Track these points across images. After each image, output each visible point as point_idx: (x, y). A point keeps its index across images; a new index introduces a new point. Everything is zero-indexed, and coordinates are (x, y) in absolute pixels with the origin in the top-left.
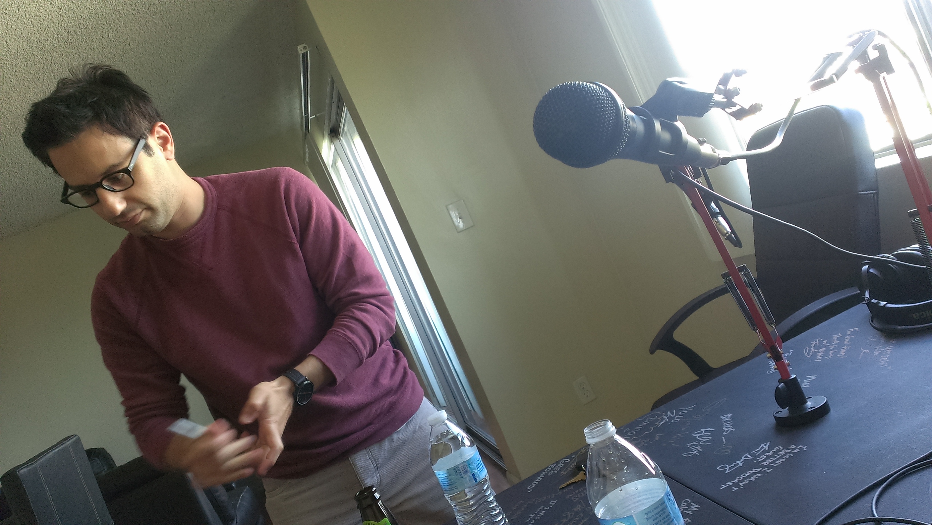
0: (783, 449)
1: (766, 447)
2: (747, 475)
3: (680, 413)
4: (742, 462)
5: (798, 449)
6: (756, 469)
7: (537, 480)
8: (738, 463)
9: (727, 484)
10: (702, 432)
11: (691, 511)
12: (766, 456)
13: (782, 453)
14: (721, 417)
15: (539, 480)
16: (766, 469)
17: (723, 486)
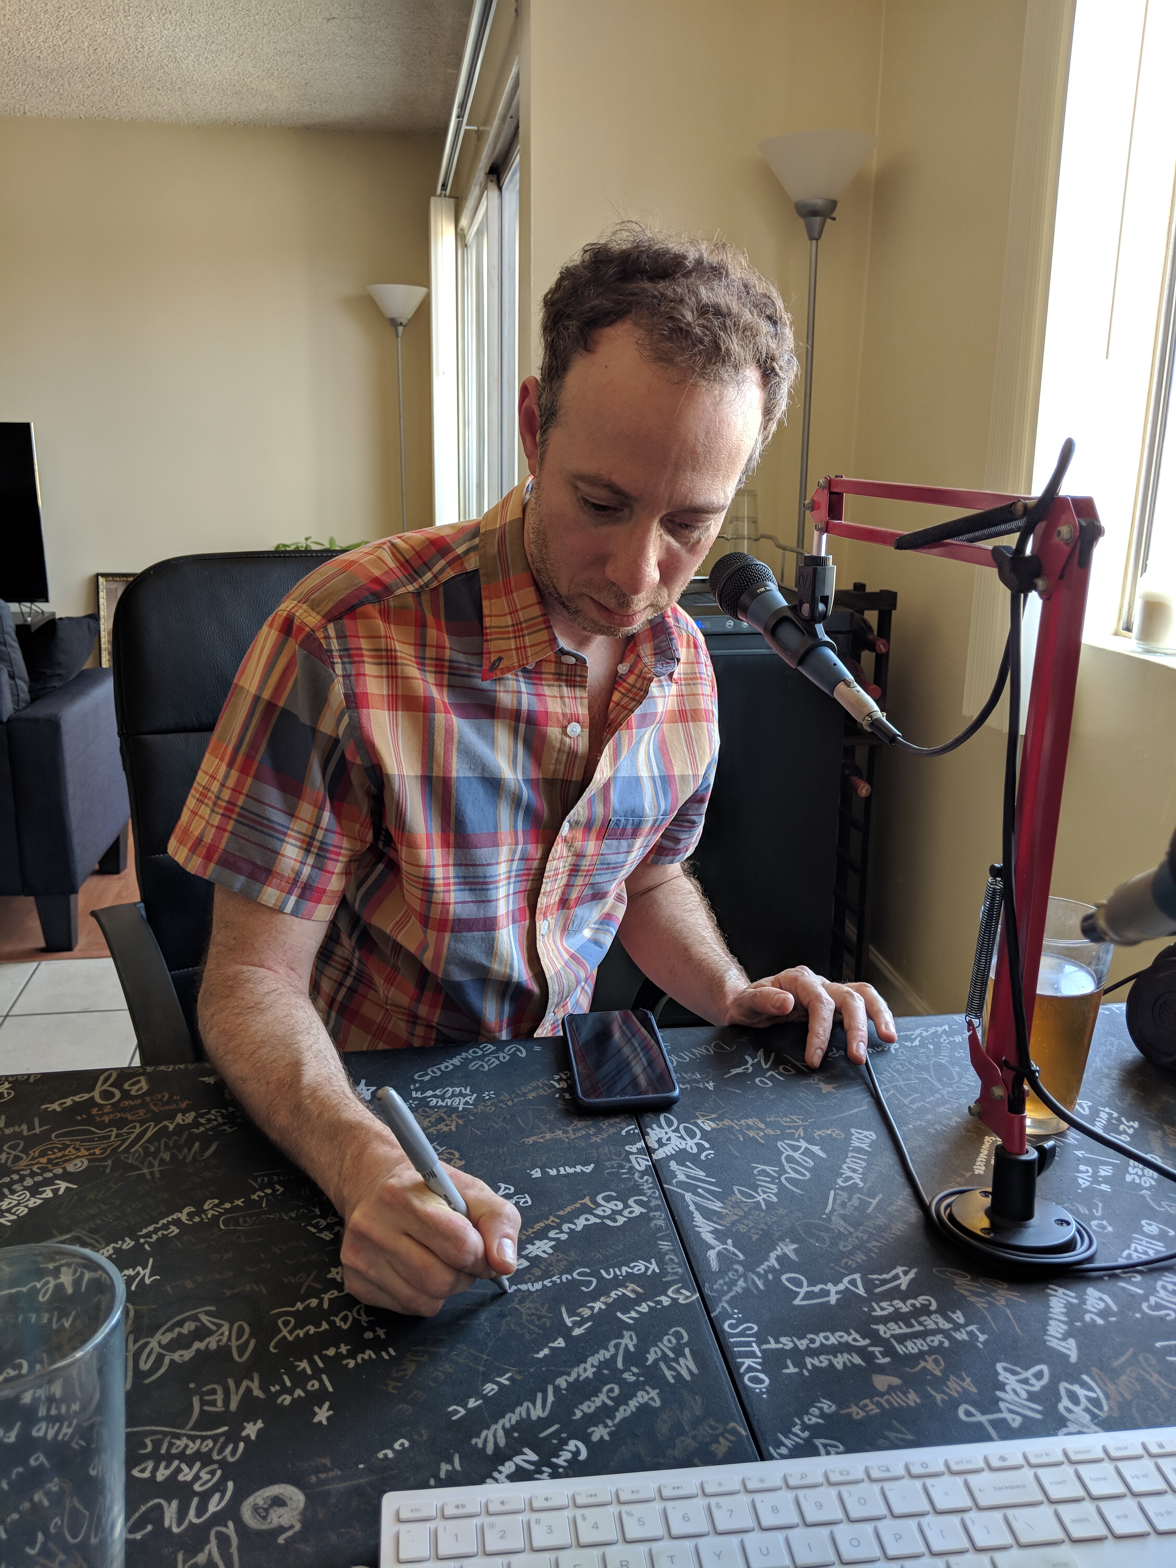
0: (935, 1312)
1: (904, 1282)
2: (831, 1341)
3: (781, 1067)
4: (838, 1293)
5: (967, 1334)
6: (858, 1337)
7: (442, 1067)
8: (830, 1292)
9: (783, 1340)
10: (800, 1147)
11: (674, 1374)
12: (891, 1309)
13: (931, 1324)
14: (853, 1131)
15: (447, 1067)
16: (877, 1350)
17: (772, 1340)
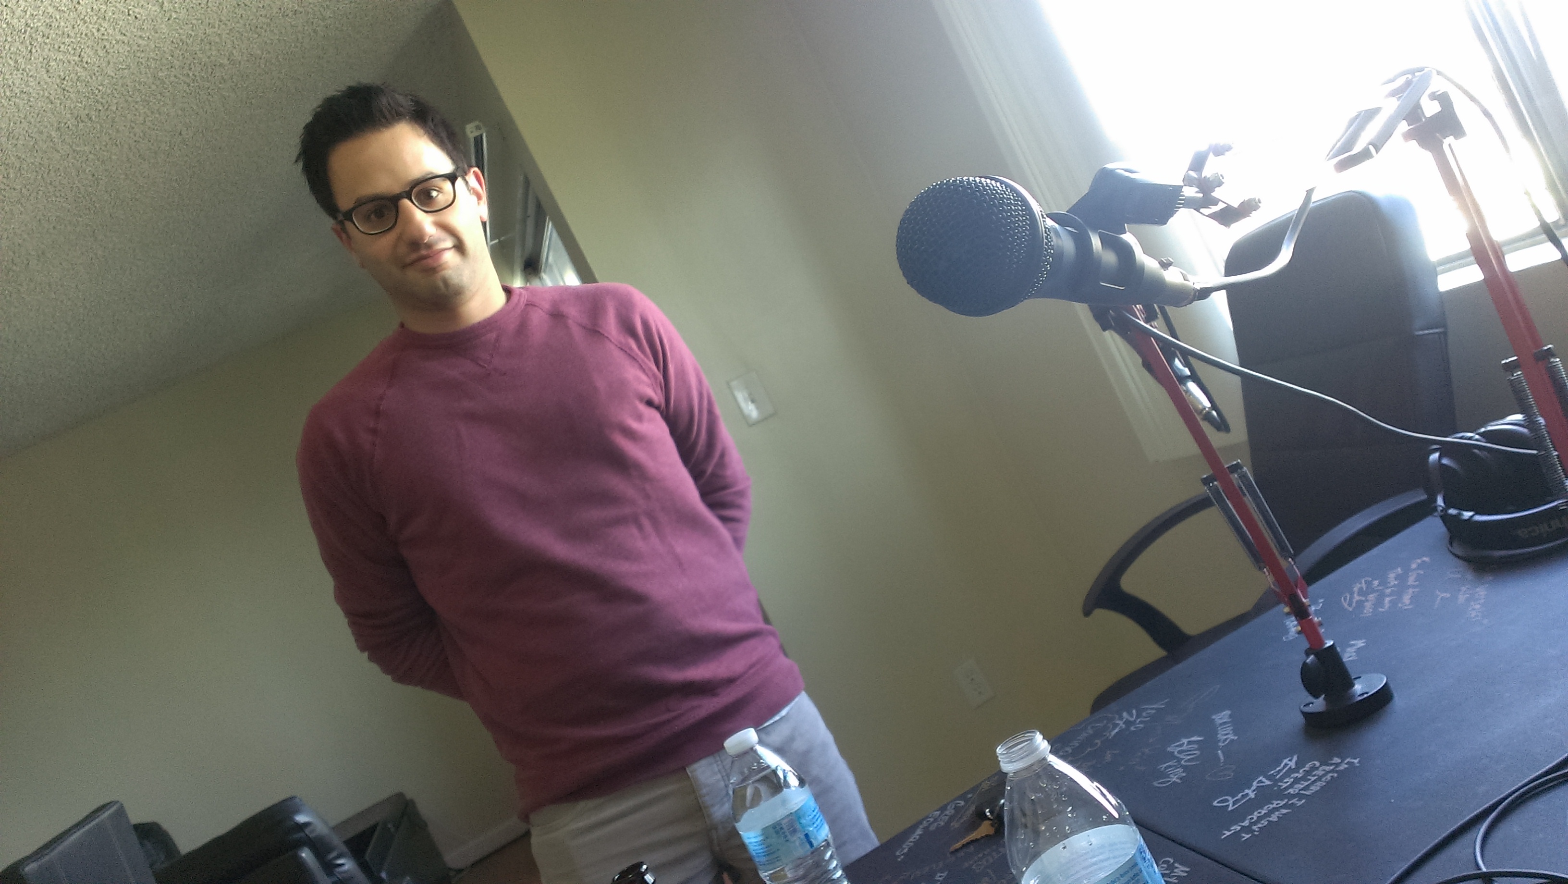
0: (1320, 766)
1: (1292, 764)
2: (1263, 812)
3: (1144, 714)
4: (1254, 791)
5: (1346, 764)
6: (1279, 802)
7: (911, 840)
8: (1247, 794)
9: (1232, 828)
10: (1184, 743)
11: (1176, 878)
12: (1292, 780)
13: (1320, 772)
14: (1214, 717)
15: (914, 838)
16: (1294, 801)
17: (1226, 832)
